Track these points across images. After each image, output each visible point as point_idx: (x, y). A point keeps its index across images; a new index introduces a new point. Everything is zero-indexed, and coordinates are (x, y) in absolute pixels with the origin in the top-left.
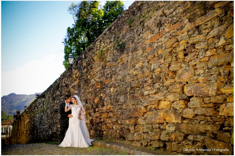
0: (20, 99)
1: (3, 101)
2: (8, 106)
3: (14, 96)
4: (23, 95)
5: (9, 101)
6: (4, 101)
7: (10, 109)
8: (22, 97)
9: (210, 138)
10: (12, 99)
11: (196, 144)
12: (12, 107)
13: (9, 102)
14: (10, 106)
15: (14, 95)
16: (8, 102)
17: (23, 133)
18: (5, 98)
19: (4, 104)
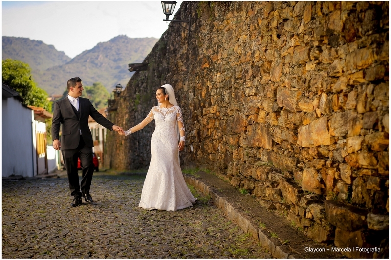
0: (141, 49)
1: (98, 56)
2: (112, 68)
3: (124, 42)
4: (147, 38)
5: (113, 55)
6: (100, 56)
7: (116, 77)
8: (144, 43)
9: (283, 179)
10: (119, 50)
11: (276, 187)
12: (120, 72)
13: (112, 58)
14: (115, 69)
15: (123, 40)
16: (110, 59)
17: (121, 144)
18: (102, 49)
19: (102, 64)
